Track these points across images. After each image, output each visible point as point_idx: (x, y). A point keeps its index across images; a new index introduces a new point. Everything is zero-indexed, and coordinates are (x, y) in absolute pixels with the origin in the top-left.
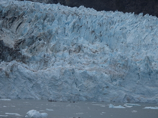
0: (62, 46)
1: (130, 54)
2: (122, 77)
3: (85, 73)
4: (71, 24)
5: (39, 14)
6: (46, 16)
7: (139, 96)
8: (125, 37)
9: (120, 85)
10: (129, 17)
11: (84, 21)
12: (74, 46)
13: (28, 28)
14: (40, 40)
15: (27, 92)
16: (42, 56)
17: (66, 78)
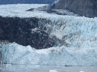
0: (86, 38)
4: (91, 26)
5: (74, 22)
6: (78, 23)
12: (93, 38)
13: (69, 29)
14: (75, 35)
15: (70, 62)
16: (77, 43)
17: (90, 54)
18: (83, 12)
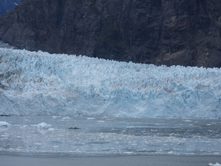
0: (29, 79)
1: (76, 82)
2: (74, 99)
3: (49, 96)
4: (34, 63)
5: (12, 57)
6: (17, 58)
7: (86, 111)
8: (71, 71)
9: (73, 104)
10: (73, 58)
11: (43, 61)
12: (37, 78)
13: (5, 66)
14: (14, 74)
15: (10, 110)
16: (16, 85)
17: (37, 100)
18: (21, 44)
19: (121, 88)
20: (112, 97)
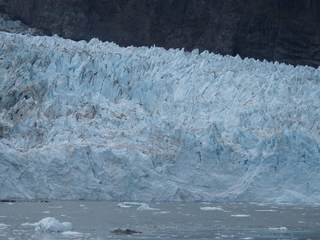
1: (181, 118)
2: (171, 159)
3: (108, 152)
4: (79, 70)
5: (23, 54)
6: (36, 58)
7: (200, 190)
8: (170, 91)
9: (169, 172)
10: (176, 56)
11: (101, 65)
12: (85, 108)
13: (6, 77)
14: (26, 97)
15: (11, 186)
16: (32, 125)
17: (77, 162)
18: (52, 22)
19: (287, 132)
20: (265, 154)
